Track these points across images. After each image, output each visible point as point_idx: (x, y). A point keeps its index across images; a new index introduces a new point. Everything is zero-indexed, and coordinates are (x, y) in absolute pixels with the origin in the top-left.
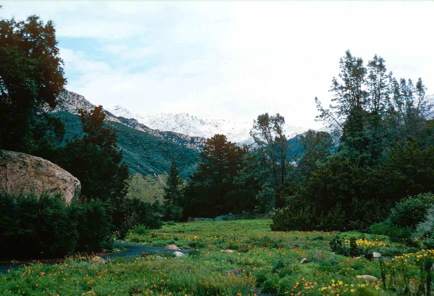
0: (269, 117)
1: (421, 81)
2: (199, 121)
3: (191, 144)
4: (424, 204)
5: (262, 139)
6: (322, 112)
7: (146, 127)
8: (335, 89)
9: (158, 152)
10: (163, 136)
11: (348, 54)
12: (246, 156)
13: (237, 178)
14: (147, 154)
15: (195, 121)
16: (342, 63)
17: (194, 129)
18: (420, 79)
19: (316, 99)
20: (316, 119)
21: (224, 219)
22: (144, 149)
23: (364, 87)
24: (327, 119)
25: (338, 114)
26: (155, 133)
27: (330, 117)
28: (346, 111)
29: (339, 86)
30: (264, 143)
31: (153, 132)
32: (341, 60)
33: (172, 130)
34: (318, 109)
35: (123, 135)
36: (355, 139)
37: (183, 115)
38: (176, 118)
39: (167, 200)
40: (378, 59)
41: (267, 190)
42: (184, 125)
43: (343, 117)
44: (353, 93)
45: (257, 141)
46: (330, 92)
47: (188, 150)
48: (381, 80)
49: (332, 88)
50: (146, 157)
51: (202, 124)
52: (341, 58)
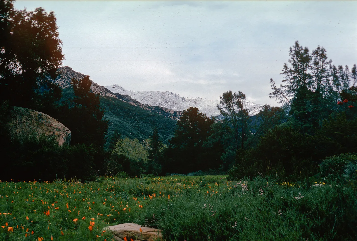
0: (232, 94)
1: (356, 67)
2: (181, 98)
3: (174, 116)
4: (344, 161)
5: (226, 111)
6: (275, 90)
7: (138, 102)
8: (286, 72)
9: (146, 122)
10: (151, 109)
11: (297, 44)
12: (213, 125)
13: (205, 142)
14: (137, 124)
15: (177, 98)
16: (292, 51)
17: (176, 104)
18: (355, 65)
19: (271, 80)
20: (270, 95)
21: (195, 175)
22: (136, 120)
23: (308, 71)
24: (278, 96)
25: (287, 92)
26: (144, 107)
27: (281, 95)
28: (294, 90)
29: (288, 70)
30: (227, 114)
31: (143, 106)
32: (291, 49)
33: (159, 105)
34: (272, 87)
35: (119, 108)
36: (300, 112)
37: (168, 93)
38: (163, 95)
39: (150, 159)
40: (320, 50)
41: (229, 153)
42: (169, 101)
43: (291, 94)
44: (299, 75)
45: (223, 113)
46: (281, 75)
47: (172, 121)
48: (323, 65)
49: (283, 72)
50: (137, 126)
51: (183, 100)
52: (291, 47)
